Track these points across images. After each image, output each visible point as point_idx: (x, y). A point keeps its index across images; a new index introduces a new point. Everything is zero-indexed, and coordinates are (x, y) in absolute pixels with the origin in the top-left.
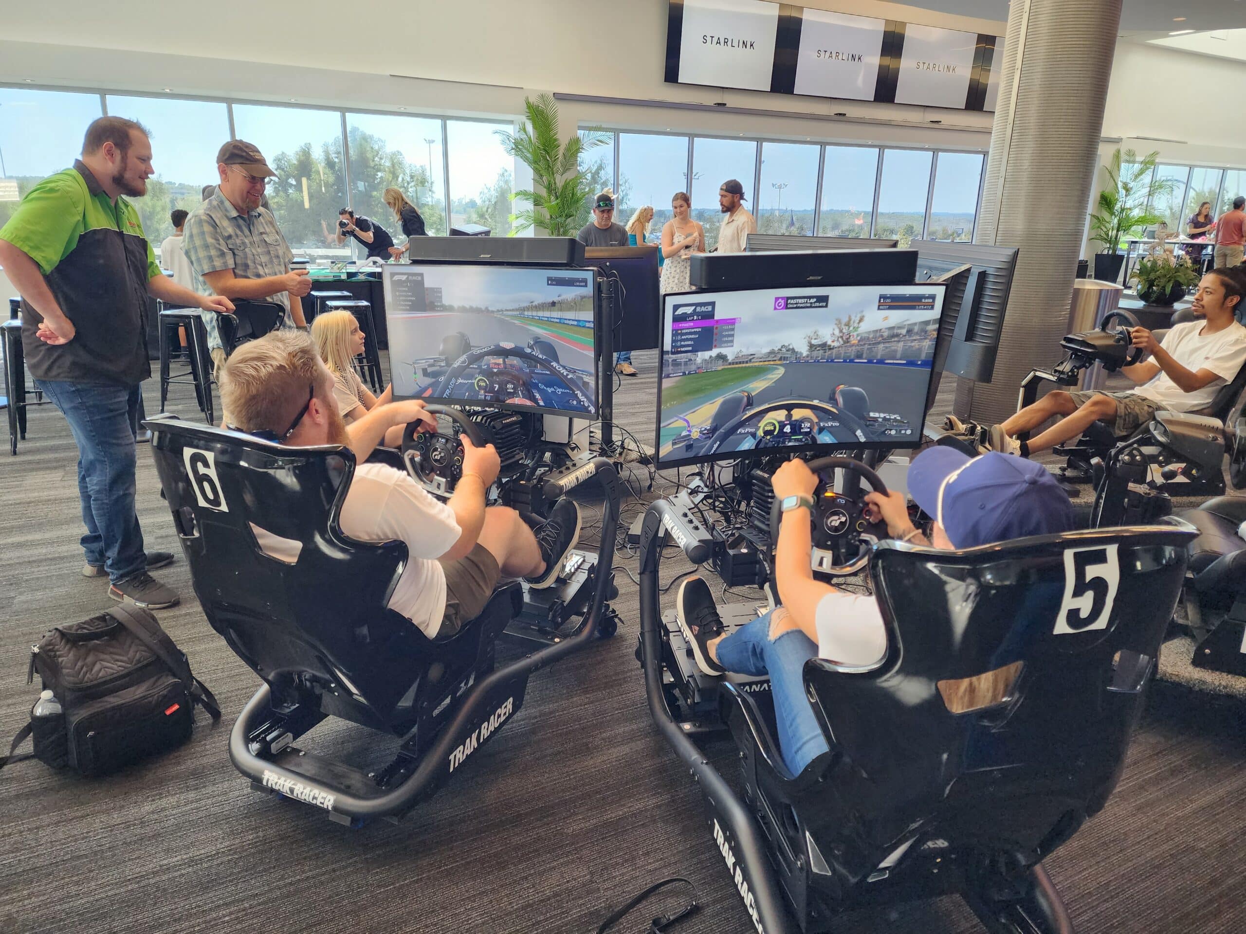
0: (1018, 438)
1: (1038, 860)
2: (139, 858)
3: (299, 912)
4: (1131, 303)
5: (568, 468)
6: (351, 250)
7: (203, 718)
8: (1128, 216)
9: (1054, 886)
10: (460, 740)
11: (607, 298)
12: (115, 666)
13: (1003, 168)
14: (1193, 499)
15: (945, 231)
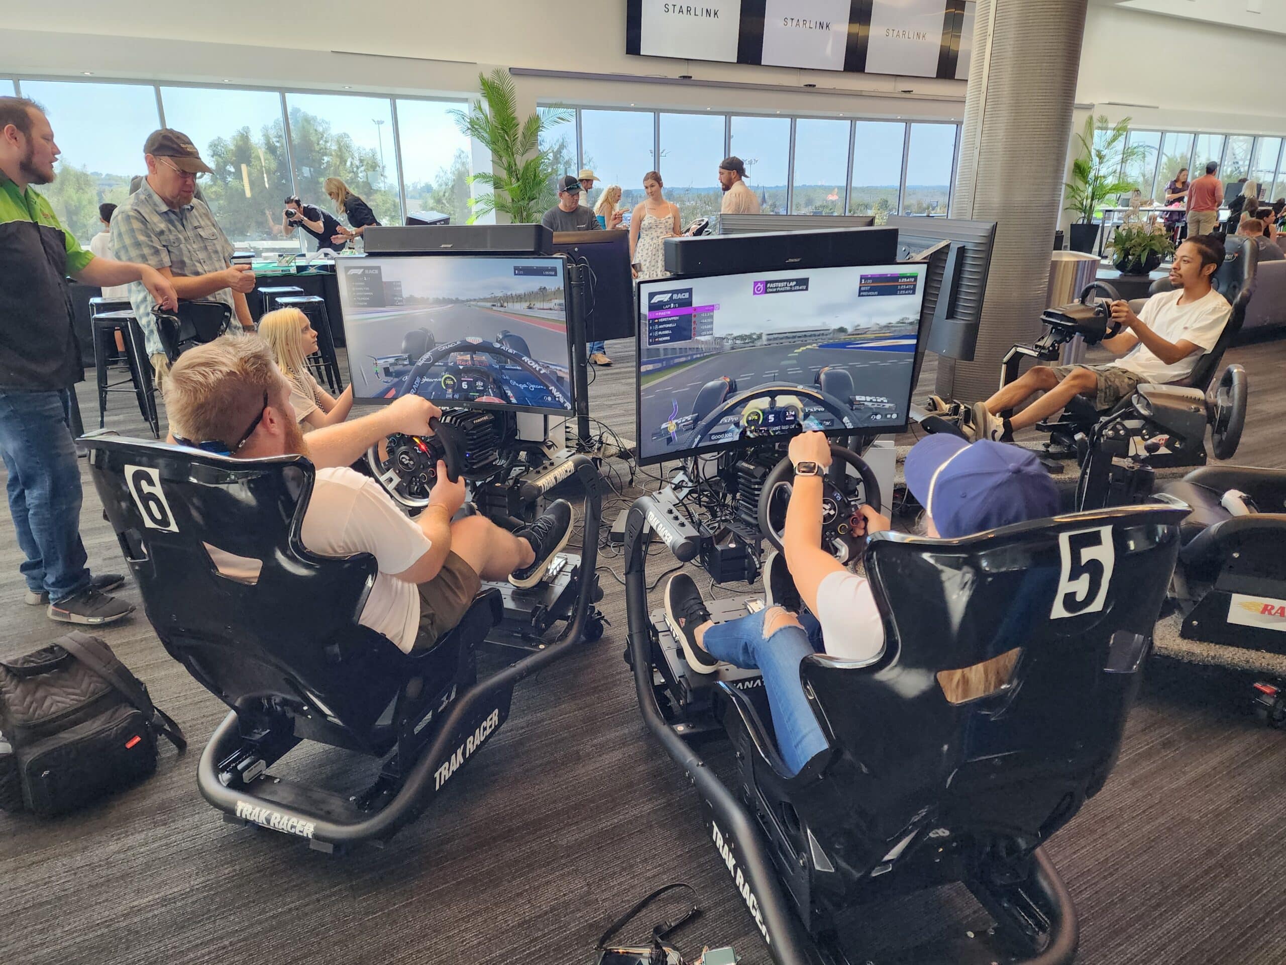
0: (1001, 416)
1: (1039, 844)
2: (107, 900)
3: (283, 946)
4: (1107, 273)
5: (545, 468)
6: (300, 242)
7: (167, 749)
8: (1102, 184)
9: (1053, 866)
10: (445, 756)
11: (577, 286)
12: (68, 700)
13: (978, 141)
14: (1175, 470)
15: (919, 204)
